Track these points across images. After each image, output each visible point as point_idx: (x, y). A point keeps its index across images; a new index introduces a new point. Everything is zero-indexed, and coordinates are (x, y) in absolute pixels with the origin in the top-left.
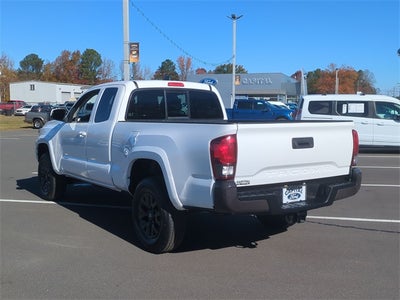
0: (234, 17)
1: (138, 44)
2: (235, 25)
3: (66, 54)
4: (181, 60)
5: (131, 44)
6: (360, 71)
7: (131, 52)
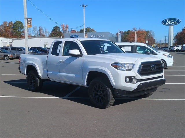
0: (83, 6)
1: (31, 19)
2: (84, 10)
3: (5, 23)
4: (63, 26)
5: (27, 19)
6: (148, 31)
7: (28, 23)
